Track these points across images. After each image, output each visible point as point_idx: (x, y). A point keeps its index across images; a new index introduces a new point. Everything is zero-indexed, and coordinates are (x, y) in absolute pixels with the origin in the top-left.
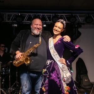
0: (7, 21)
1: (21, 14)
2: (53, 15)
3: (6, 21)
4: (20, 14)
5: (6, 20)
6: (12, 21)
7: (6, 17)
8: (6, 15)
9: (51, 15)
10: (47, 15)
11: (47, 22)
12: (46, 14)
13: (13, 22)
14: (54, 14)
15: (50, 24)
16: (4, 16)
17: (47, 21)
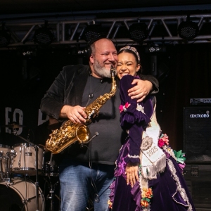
0: (64, 42)
1: (99, 20)
2: (182, 19)
3: (62, 43)
4: (94, 23)
5: (61, 40)
6: (75, 42)
7: (61, 32)
8: (61, 25)
9: (176, 20)
10: (165, 20)
11: (166, 38)
12: (163, 19)
13: (79, 44)
14: (185, 17)
15: (177, 43)
16: (56, 29)
17: (168, 35)
